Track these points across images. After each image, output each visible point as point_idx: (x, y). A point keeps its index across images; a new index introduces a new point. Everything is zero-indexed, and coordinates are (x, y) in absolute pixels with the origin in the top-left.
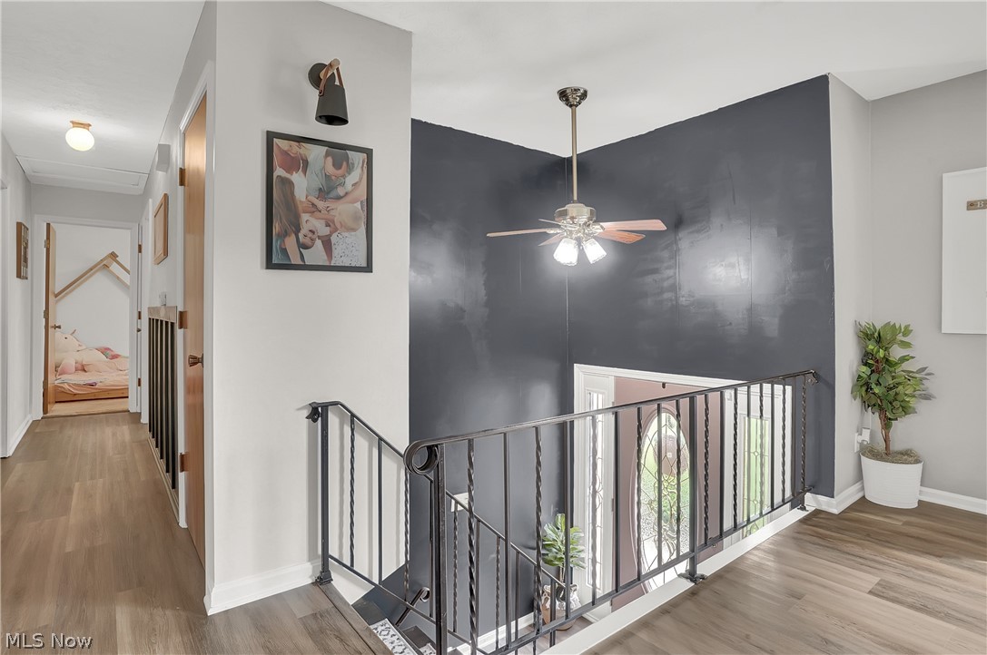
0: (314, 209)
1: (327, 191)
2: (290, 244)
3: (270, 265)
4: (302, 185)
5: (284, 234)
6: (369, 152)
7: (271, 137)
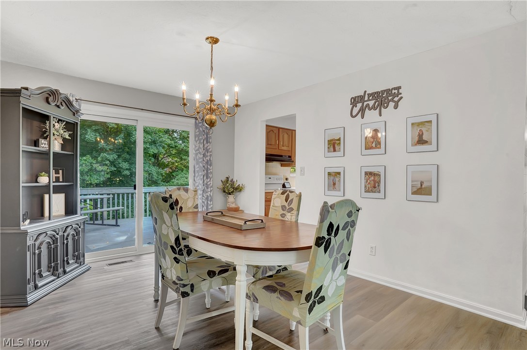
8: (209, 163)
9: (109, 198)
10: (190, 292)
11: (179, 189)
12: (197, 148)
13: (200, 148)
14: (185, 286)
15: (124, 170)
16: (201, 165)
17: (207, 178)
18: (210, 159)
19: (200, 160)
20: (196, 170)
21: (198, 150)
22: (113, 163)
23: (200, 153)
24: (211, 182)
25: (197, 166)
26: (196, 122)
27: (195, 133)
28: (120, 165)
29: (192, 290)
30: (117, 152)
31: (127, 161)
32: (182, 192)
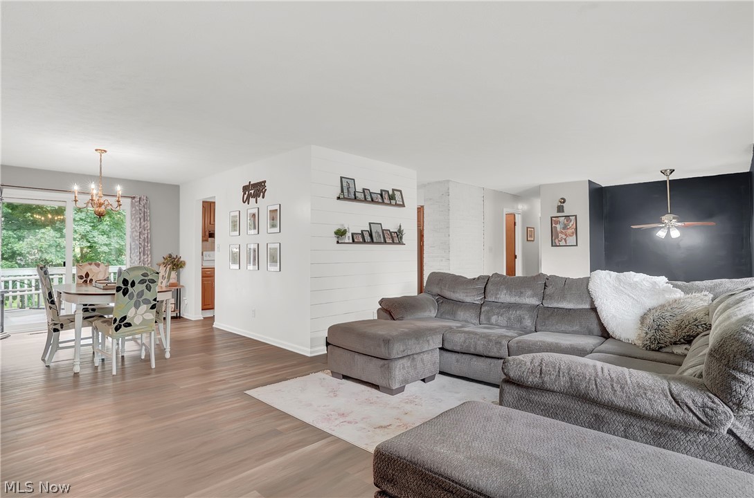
0: (562, 232)
1: (565, 227)
2: (557, 241)
3: (552, 246)
4: (559, 227)
5: (555, 239)
6: (576, 216)
7: (551, 218)
8: (148, 240)
9: (62, 278)
10: (60, 329)
11: (90, 264)
12: (133, 226)
13: (136, 226)
14: (55, 324)
15: (101, 245)
16: (137, 242)
17: (144, 255)
18: (147, 237)
19: (136, 238)
20: (133, 247)
21: (134, 228)
22: (84, 237)
23: (136, 231)
24: (149, 259)
25: (133, 244)
26: (132, 201)
27: (131, 211)
28: (95, 239)
29: (62, 328)
30: (90, 222)
31: (105, 234)
32: (93, 267)
